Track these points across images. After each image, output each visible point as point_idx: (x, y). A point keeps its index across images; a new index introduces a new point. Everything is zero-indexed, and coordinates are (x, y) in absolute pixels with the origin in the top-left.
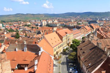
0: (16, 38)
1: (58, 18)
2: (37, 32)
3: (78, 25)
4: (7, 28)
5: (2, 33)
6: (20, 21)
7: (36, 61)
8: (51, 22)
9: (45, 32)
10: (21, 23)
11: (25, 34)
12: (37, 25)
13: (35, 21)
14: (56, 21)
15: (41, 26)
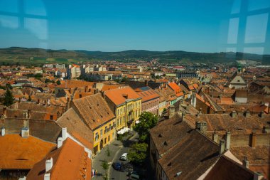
0: (4, 104)
1: (107, 62)
2: (57, 92)
3: (153, 80)
6: (18, 64)
7: (48, 161)
9: (76, 91)
10: (19, 69)
11: (27, 96)
12: (59, 76)
13: (54, 67)
14: (102, 69)
15: (68, 77)
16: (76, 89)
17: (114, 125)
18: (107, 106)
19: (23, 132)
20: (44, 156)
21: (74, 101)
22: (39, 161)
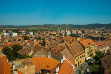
0: (43, 45)
1: (82, 29)
2: (61, 41)
3: (102, 37)
4: (36, 36)
5: (32, 40)
6: (47, 30)
7: (57, 68)
8: (75, 32)
9: (69, 41)
10: (48, 32)
11: (50, 42)
12: (62, 35)
13: (61, 31)
14: (79, 32)
15: (65, 35)
16: (68, 40)
17: (84, 56)
18: (81, 48)
19: (49, 56)
20: (56, 66)
21: (68, 45)
22: (54, 68)
